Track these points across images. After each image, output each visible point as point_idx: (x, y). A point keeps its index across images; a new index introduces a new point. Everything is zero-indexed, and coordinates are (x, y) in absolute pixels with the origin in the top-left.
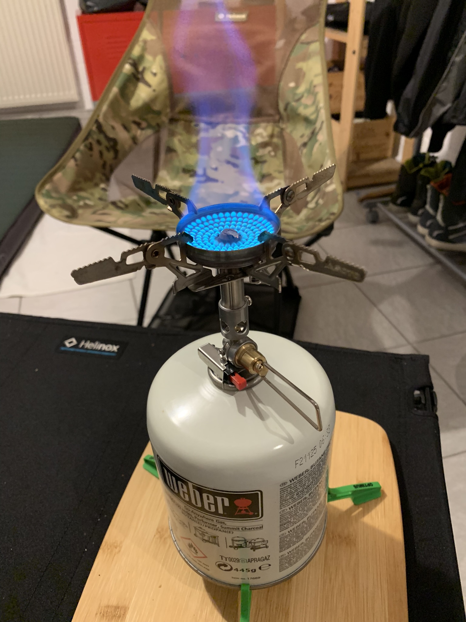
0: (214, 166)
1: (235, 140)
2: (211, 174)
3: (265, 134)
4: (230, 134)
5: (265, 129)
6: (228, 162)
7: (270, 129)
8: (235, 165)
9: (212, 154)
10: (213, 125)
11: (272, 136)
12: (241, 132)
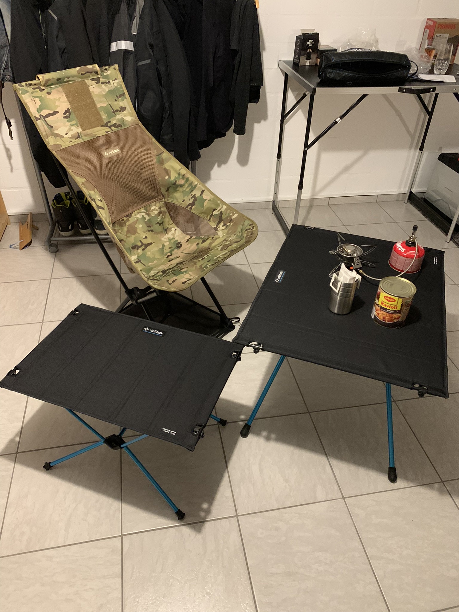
0: (144, 237)
1: (143, 218)
2: (145, 242)
3: (157, 208)
4: (139, 216)
5: (155, 205)
6: (149, 231)
7: (158, 204)
8: (152, 231)
9: (139, 231)
10: (129, 216)
11: (160, 208)
12: (144, 212)
